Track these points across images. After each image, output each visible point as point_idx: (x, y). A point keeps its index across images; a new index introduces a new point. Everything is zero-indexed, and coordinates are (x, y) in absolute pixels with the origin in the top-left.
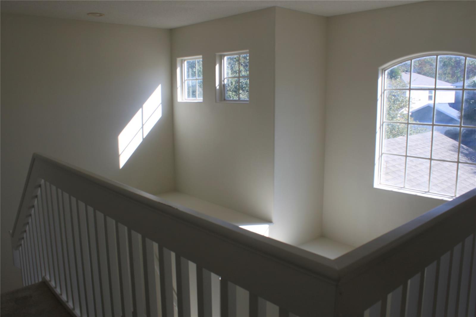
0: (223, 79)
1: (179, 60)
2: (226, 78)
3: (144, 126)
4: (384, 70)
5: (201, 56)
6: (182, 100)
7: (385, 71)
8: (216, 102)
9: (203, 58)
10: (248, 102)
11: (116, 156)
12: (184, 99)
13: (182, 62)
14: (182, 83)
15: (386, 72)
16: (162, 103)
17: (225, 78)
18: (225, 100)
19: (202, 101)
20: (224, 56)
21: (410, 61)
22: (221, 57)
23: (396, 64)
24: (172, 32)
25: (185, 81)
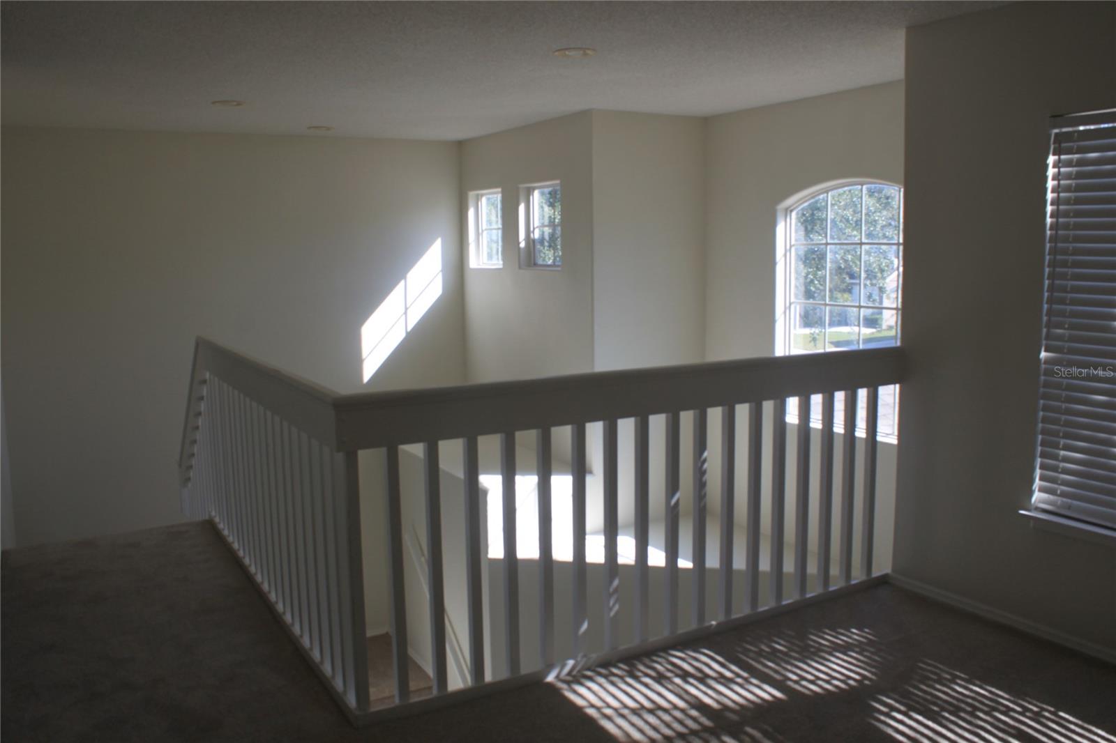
0: (532, 229)
1: (472, 194)
2: (537, 227)
3: (408, 311)
4: (788, 211)
5: (500, 190)
6: (479, 265)
7: (791, 211)
8: (520, 267)
9: (503, 193)
10: (559, 269)
11: (357, 361)
12: (481, 264)
13: (478, 198)
14: (478, 234)
15: (794, 214)
16: (442, 271)
17: (535, 226)
18: (535, 264)
19: (501, 267)
20: (534, 189)
21: (825, 195)
22: (529, 192)
23: (807, 199)
24: (460, 146)
25: (482, 231)
